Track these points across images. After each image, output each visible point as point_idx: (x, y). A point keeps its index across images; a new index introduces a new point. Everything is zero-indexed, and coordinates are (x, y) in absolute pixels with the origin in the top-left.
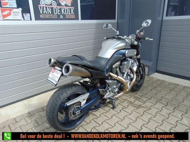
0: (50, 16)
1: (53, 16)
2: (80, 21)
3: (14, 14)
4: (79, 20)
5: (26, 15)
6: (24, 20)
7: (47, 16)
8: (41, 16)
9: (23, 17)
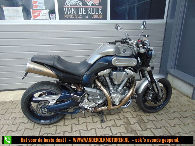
0: (74, 16)
1: (77, 16)
2: (109, 21)
3: (42, 15)
4: (107, 20)
5: (52, 15)
6: (50, 20)
7: (72, 16)
8: (65, 16)
9: (50, 17)
